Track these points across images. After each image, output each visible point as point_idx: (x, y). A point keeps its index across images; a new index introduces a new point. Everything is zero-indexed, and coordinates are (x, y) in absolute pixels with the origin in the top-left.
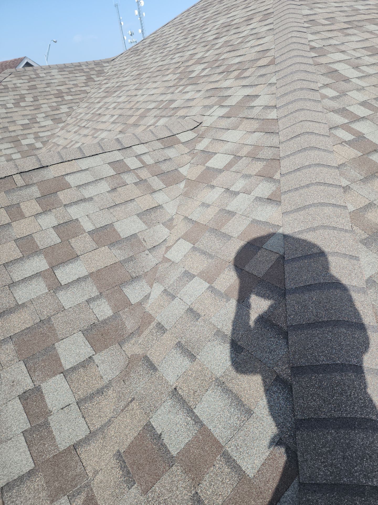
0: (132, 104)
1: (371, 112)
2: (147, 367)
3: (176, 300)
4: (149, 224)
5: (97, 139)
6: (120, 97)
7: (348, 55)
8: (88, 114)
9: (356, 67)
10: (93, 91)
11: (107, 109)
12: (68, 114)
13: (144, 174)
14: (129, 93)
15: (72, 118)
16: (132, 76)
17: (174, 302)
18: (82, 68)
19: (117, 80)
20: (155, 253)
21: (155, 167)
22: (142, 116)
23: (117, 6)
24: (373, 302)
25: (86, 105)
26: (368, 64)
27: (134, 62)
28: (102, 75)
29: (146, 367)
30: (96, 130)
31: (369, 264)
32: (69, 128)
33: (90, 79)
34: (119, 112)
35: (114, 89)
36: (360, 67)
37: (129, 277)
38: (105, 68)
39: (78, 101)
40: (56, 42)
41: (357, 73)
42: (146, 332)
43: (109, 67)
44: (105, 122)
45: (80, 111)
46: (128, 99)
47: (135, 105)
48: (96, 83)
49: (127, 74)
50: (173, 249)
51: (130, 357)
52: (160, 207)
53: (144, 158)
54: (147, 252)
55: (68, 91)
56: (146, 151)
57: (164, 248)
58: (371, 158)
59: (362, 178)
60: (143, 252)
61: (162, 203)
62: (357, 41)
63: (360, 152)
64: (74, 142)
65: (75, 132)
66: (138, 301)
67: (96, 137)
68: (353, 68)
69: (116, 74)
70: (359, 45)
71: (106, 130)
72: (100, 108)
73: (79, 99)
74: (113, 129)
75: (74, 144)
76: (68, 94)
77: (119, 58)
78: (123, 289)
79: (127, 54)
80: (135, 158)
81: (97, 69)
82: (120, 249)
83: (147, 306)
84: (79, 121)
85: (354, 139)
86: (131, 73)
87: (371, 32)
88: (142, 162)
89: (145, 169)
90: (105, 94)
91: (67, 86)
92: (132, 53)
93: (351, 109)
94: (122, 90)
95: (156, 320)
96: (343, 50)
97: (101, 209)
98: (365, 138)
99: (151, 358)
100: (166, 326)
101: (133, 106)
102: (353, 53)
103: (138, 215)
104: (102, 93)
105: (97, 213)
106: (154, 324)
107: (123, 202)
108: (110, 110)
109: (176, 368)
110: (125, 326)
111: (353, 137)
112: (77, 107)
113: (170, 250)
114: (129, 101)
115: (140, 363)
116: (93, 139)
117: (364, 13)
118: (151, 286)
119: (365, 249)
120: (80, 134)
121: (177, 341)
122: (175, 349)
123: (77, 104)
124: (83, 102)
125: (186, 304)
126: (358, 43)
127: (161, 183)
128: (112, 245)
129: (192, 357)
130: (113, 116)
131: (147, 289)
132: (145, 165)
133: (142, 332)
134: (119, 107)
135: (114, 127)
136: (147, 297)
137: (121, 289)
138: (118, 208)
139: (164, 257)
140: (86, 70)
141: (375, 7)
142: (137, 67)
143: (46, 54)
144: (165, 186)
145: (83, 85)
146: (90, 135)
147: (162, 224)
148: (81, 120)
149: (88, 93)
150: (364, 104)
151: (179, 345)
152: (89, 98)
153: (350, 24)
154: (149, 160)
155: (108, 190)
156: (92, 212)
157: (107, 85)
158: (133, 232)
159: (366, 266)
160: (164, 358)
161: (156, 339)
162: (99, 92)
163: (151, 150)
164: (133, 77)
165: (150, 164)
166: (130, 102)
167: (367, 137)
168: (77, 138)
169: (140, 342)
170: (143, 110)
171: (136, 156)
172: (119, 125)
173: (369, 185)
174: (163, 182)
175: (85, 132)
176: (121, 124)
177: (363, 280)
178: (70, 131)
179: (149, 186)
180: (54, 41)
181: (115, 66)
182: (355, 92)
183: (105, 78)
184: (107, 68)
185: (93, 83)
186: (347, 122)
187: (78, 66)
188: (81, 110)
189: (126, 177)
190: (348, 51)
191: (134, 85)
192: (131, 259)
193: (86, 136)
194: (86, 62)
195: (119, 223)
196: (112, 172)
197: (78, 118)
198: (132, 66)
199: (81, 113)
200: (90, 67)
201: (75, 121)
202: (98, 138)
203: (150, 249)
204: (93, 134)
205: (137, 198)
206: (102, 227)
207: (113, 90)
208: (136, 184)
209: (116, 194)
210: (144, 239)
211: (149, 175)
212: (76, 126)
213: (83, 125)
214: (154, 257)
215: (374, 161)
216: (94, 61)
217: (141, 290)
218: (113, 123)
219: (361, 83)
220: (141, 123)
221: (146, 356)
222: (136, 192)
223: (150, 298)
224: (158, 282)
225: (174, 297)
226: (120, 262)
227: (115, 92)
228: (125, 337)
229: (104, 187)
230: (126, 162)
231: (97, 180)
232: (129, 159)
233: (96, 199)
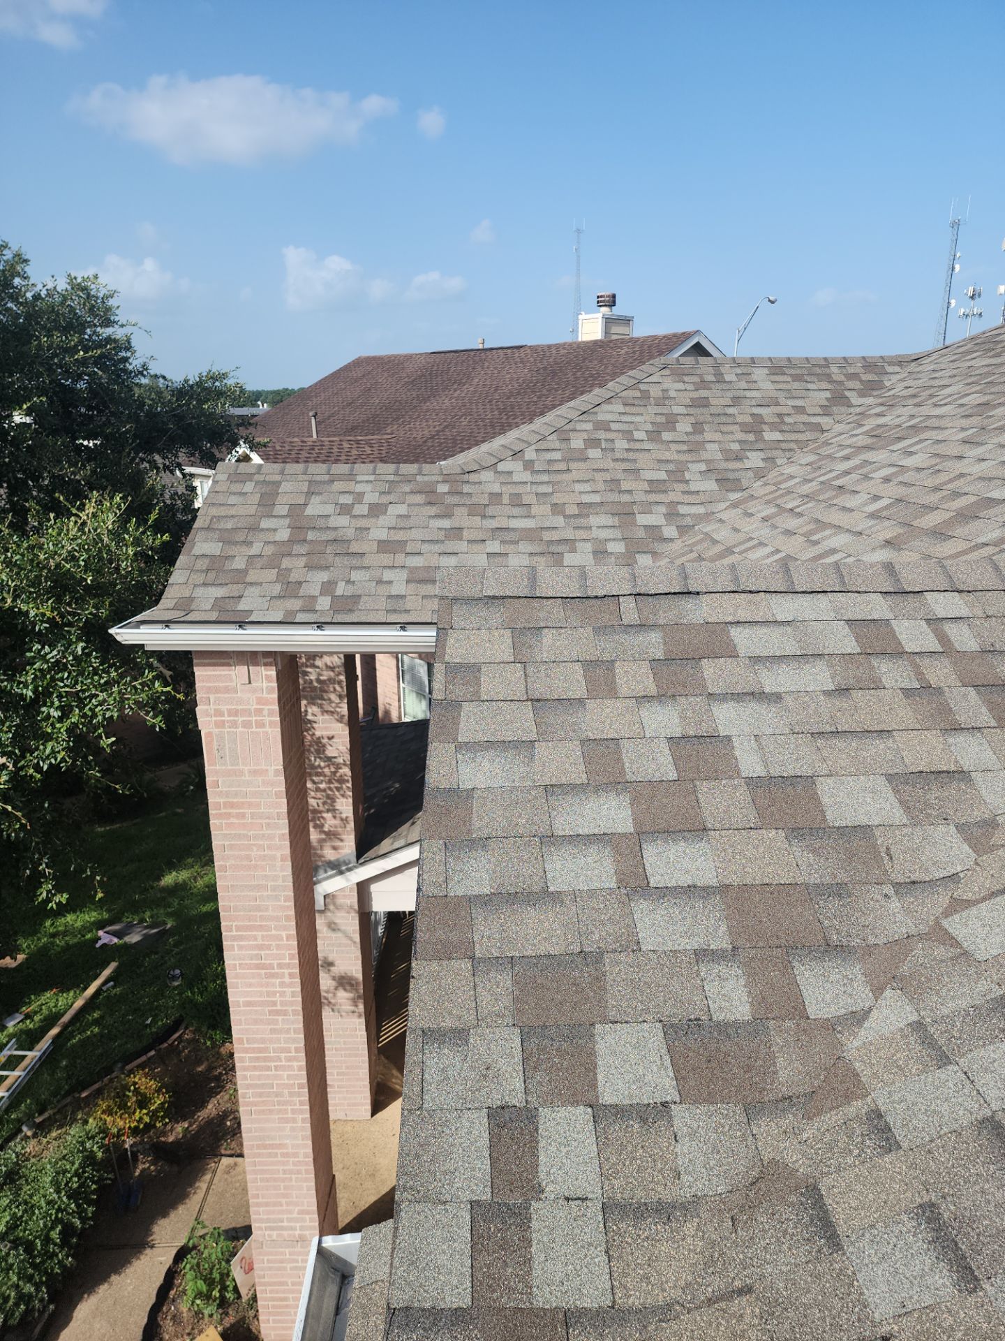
0: (943, 477)
4: (917, 814)
5: (816, 547)
6: (912, 453)
8: (811, 481)
10: (838, 428)
11: (866, 477)
12: (759, 474)
13: (940, 673)
14: (941, 449)
15: (766, 484)
16: (962, 405)
17: (941, 1074)
19: (914, 411)
20: (912, 903)
21: (978, 661)
22: (965, 516)
23: (955, 226)
25: (812, 458)
27: (978, 372)
28: (875, 393)
30: (821, 525)
32: (752, 507)
33: (839, 399)
34: (902, 491)
35: (897, 433)
37: (820, 937)
38: (885, 378)
39: (793, 446)
40: (772, 302)
43: (899, 377)
44: (851, 510)
45: (789, 470)
46: (934, 463)
47: (951, 481)
48: (851, 410)
49: (949, 399)
51: (765, 1163)
52: (961, 775)
53: (952, 630)
54: (888, 889)
55: (777, 420)
56: (964, 612)
57: (943, 900)
60: (878, 884)
61: (972, 768)
64: (755, 542)
65: (765, 519)
66: (827, 1016)
67: (816, 543)
69: (914, 396)
71: (848, 530)
72: (847, 473)
73: (796, 442)
74: (868, 532)
75: (754, 547)
76: (774, 427)
77: (935, 356)
78: (796, 964)
79: (961, 350)
80: (924, 623)
81: (865, 377)
82: (815, 851)
83: (852, 1045)
84: (782, 496)
86: (960, 398)
88: (942, 638)
89: (946, 660)
90: (869, 441)
92: (976, 348)
94: (922, 436)
95: (869, 1099)
97: (796, 731)
99: (830, 1201)
100: (899, 1134)
101: (945, 483)
103: (890, 778)
104: (860, 437)
105: (783, 737)
106: (857, 1107)
107: (858, 730)
108: (872, 482)
110: (772, 1069)
112: (785, 459)
113: (964, 914)
114: (936, 468)
115: (794, 1198)
116: (805, 544)
118: (878, 991)
120: (774, 527)
121: (926, 1198)
122: (913, 1218)
123: (788, 454)
124: (805, 450)
125: (982, 1102)
127: (984, 710)
128: (797, 833)
130: (876, 498)
131: (861, 996)
132: (947, 650)
133: (820, 1111)
134: (900, 479)
135: (873, 526)
136: (857, 1018)
137: (790, 962)
138: (839, 743)
139: (937, 922)
140: (835, 377)
142: (983, 386)
143: (741, 328)
144: (993, 723)
145: (819, 411)
146: (802, 535)
147: (957, 827)
148: (789, 492)
149: (823, 431)
151: (929, 1213)
152: (823, 442)
154: (963, 638)
155: (825, 689)
156: (771, 731)
157: (881, 421)
158: (864, 820)
160: (872, 1226)
161: (859, 1156)
162: (854, 432)
163: (980, 614)
164: (963, 409)
165: (964, 650)
166: (939, 471)
168: (764, 532)
170: (974, 499)
171: (928, 621)
172: (887, 523)
174: (991, 711)
175: (792, 523)
176: (895, 522)
178: (751, 515)
179: (945, 710)
180: (770, 301)
181: (919, 376)
183: (880, 401)
184: (895, 382)
185: (843, 409)
188: (794, 469)
189: (884, 668)
191: (963, 429)
192: (838, 890)
193: (789, 533)
195: (830, 781)
196: (851, 646)
197: (782, 486)
198: (969, 381)
199: (792, 477)
200: (851, 370)
201: (771, 493)
202: (820, 546)
203: (900, 884)
204: (811, 533)
205: (901, 733)
206: (783, 777)
207: (894, 433)
208: (907, 692)
209: (845, 705)
210: (888, 849)
211: (953, 680)
212: (772, 505)
213: (789, 506)
214: (908, 912)
216: (864, 358)
217: (842, 989)
218: (873, 516)
220: (959, 531)
221: (816, 1188)
222: (904, 713)
223: (866, 1025)
224: (901, 989)
225: (944, 1059)
226: (807, 886)
227: (900, 439)
228: (766, 1099)
229: (819, 677)
230: (896, 629)
231: (807, 655)
232: (906, 623)
233: (789, 700)
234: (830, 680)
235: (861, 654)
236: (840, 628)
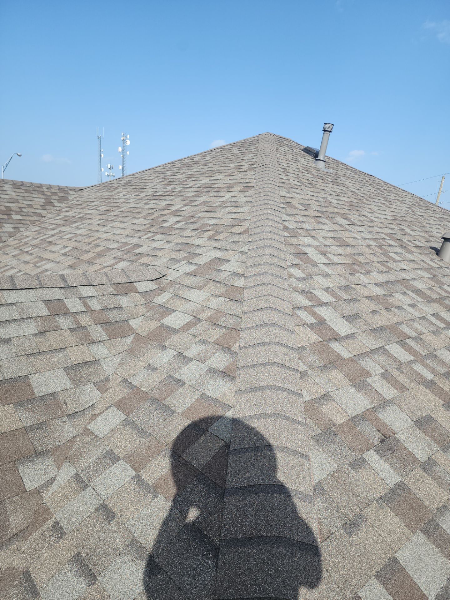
0: (92, 239)
1: (334, 300)
2: (25, 588)
3: (89, 490)
4: (77, 382)
5: (39, 269)
6: (80, 229)
7: (318, 241)
8: (37, 239)
9: (324, 254)
10: (49, 216)
11: (61, 238)
12: (11, 235)
13: (85, 320)
14: (91, 227)
15: (15, 240)
16: (99, 210)
17: (84, 493)
18: (42, 190)
19: (81, 211)
20: (76, 422)
21: (101, 313)
22: (100, 255)
23: (100, 139)
24: (319, 516)
25: (37, 228)
26: (336, 253)
27: (105, 197)
28: (65, 202)
29: (23, 589)
30: (41, 259)
31: (319, 466)
32: (8, 250)
33: (48, 202)
34: (75, 244)
35: (74, 219)
36: (328, 255)
37: (32, 450)
38: (69, 196)
39: (28, 222)
40: (20, 156)
41: (324, 260)
42: (35, 535)
43: (75, 196)
44: (54, 252)
45: (27, 233)
46: (88, 233)
47: (95, 240)
48: (55, 208)
49: (94, 207)
50: (100, 418)
51: (3, 572)
52: (96, 362)
53: (91, 302)
54: (65, 419)
55: (18, 210)
56: (95, 294)
57: (88, 416)
58: (330, 345)
59: (320, 365)
60: (60, 418)
61: (100, 358)
62: (327, 230)
63: (320, 337)
64: (9, 267)
65: (14, 256)
66: (36, 487)
67: (39, 267)
68: (321, 254)
69: (81, 205)
70: (330, 235)
71: (53, 261)
72: (53, 236)
73: (30, 221)
74: (62, 262)
75: (8, 270)
76: (17, 213)
77: (88, 189)
78: (20, 467)
79: (98, 188)
80: (78, 300)
81: (60, 195)
82: (29, 410)
83: (47, 496)
84: (23, 245)
85: (316, 323)
86: (98, 207)
87: (341, 225)
88: (86, 305)
89: (88, 315)
90: (62, 222)
91: (19, 205)
92: (104, 188)
93: (316, 292)
94: (84, 222)
95: (53, 518)
96: (314, 235)
98: (326, 324)
99: (34, 575)
100: (65, 529)
101: (93, 241)
102: (323, 240)
103: (65, 369)
104: (59, 220)
105: (12, 359)
106: (49, 523)
107: (50, 350)
108: (64, 240)
109: (65, 593)
110: (7, 523)
111: (315, 321)
112: (24, 228)
113: (96, 420)
114: (89, 235)
115: (17, 582)
116: (34, 268)
117: (337, 207)
118: (59, 466)
119: (317, 448)
120: (19, 260)
121: (76, 552)
122: (70, 564)
123: (26, 226)
124: (34, 225)
125: (100, 498)
126: (328, 232)
127: (104, 333)
128: (20, 404)
129: (92, 578)
130: (65, 247)
131: (52, 470)
132: (88, 310)
133: (31, 534)
134: (75, 239)
135: (64, 259)
136: (50, 482)
137: (17, 467)
138: (41, 357)
139: (86, 427)
140: (46, 193)
141: (346, 204)
142: (106, 203)
143: (5, 165)
144: (107, 338)
145: (39, 207)
146: (32, 263)
147: (94, 384)
148: (26, 243)
149: (42, 217)
150: (328, 290)
151: (77, 558)
152: (42, 222)
153: (322, 214)
154: (95, 305)
155: (33, 333)
157: (68, 214)
158: (52, 390)
159: (316, 468)
160: (52, 577)
161: (48, 546)
162: (56, 218)
163: (101, 294)
164: (99, 212)
165: (95, 309)
166: (90, 236)
167: (328, 323)
168: (14, 262)
169: (23, 549)
170: (103, 248)
171: (80, 298)
172: (70, 258)
173: (327, 374)
174: (106, 333)
175: (27, 258)
176: (73, 257)
177: (310, 486)
178: (7, 254)
179: (88, 336)
180: (18, 155)
181: (83, 196)
182: (321, 277)
183: (67, 205)
184: (73, 197)
185: (51, 208)
186: (310, 305)
187: (38, 187)
188: (29, 233)
189: (61, 320)
190: (318, 238)
191: (99, 220)
192: (41, 426)
193: (26, 262)
194: (50, 185)
195: (37, 376)
196: (45, 312)
197: (23, 241)
198: (102, 200)
199: (28, 237)
200: (53, 191)
201: (17, 244)
202: (40, 268)
203: (70, 415)
204: (36, 262)
205: (69, 348)
206: (12, 378)
207: (73, 220)
208: (72, 330)
209: (44, 339)
210: (65, 401)
211: (91, 322)
212: (18, 249)
213: (26, 250)
214: (73, 426)
215: (333, 349)
216: (58, 186)
217: (44, 471)
218: (64, 254)
219: (327, 270)
220: (98, 261)
221: (28, 572)
222: (71, 339)
223: (54, 484)
224: (69, 462)
225: (85, 486)
226: (25, 428)
227: (75, 222)
228: (4, 540)
229: (31, 328)
230: (66, 303)
231: (24, 318)
232: (70, 300)
233: (15, 341)
234: (36, 329)
235: (50, 315)
236: (40, 305)
